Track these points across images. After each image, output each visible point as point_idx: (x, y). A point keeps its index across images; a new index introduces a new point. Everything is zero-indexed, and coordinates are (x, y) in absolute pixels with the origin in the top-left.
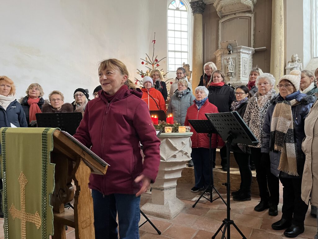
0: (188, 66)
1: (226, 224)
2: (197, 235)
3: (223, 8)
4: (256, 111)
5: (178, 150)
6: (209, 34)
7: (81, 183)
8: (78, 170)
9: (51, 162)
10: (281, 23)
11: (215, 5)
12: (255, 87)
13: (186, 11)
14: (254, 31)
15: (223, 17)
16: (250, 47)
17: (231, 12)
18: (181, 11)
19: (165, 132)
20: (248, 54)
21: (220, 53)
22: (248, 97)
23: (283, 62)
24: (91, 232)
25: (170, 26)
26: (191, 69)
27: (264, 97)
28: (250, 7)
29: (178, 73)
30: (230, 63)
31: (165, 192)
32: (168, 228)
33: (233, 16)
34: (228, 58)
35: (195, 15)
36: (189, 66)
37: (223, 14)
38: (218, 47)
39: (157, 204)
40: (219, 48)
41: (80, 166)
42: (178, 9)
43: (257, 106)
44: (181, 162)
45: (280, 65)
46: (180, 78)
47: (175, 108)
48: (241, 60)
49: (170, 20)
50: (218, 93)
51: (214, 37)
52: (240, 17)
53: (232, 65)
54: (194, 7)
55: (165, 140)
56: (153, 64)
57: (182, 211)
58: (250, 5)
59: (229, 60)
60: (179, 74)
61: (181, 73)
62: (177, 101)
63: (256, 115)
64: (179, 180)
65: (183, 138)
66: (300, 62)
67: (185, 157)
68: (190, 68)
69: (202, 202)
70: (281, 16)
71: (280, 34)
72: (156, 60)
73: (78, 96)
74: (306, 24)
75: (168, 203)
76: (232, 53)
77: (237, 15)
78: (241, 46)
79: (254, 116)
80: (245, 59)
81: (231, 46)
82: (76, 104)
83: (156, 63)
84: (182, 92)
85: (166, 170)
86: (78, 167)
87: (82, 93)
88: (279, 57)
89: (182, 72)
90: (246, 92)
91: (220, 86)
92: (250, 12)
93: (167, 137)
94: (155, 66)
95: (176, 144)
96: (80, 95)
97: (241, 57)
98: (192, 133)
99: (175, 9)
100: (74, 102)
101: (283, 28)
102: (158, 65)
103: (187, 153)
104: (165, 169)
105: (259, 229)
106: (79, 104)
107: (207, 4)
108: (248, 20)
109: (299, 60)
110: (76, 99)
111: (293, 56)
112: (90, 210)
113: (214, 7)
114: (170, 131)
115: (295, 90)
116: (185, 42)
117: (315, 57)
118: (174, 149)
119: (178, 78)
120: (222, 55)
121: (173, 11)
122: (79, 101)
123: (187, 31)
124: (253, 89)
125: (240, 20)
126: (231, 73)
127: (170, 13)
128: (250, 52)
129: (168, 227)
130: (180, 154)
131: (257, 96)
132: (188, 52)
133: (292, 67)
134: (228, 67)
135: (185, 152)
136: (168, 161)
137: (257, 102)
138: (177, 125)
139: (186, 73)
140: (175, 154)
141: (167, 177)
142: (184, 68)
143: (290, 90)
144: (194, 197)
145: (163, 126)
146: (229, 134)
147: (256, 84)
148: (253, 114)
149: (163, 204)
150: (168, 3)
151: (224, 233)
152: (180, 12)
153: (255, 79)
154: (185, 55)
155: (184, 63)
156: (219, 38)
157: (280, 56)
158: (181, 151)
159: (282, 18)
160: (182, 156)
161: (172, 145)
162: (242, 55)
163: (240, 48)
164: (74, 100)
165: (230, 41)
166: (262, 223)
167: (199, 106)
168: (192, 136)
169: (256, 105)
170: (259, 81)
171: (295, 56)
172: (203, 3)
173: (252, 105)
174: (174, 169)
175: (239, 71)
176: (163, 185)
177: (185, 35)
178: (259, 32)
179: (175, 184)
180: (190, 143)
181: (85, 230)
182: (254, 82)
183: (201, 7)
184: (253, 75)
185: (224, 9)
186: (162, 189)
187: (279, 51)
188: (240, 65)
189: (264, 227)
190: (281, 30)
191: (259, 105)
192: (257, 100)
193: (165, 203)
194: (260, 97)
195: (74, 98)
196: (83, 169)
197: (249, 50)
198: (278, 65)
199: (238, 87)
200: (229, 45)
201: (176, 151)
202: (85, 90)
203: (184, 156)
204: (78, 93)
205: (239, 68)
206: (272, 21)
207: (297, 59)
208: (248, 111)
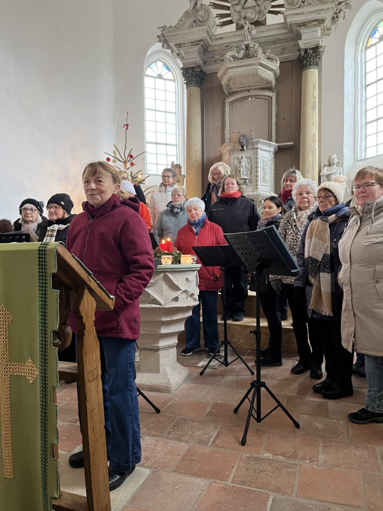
0: (178, 167)
1: (256, 387)
2: (212, 409)
3: (232, 81)
4: (295, 232)
5: (181, 290)
6: (211, 119)
7: (86, 319)
8: (82, 302)
9: (53, 289)
10: (314, 109)
11: (219, 75)
12: (292, 198)
13: (174, 80)
14: (276, 118)
15: (232, 94)
16: (271, 141)
17: (244, 87)
18: (165, 79)
19: (161, 264)
20: (268, 151)
21: (228, 149)
22: (281, 213)
23: (317, 165)
24: (98, 387)
25: (148, 103)
26: (183, 172)
27: (306, 212)
28: (271, 82)
29: (164, 177)
30: (243, 164)
31: (162, 354)
32: (169, 404)
33: (247, 94)
34: (240, 157)
35: (189, 88)
36: (181, 167)
37: (231, 89)
38: (224, 140)
39: (148, 372)
40: (226, 140)
41: (85, 296)
42: (160, 77)
43: (295, 226)
44: (186, 307)
45: (313, 170)
46: (167, 183)
47: (168, 229)
48: (260, 160)
49: (148, 93)
50: (232, 208)
51: (219, 124)
52: (256, 97)
53: (246, 167)
54: (188, 76)
55: (162, 275)
56: (125, 162)
57: (185, 381)
58: (270, 79)
59: (242, 160)
60: (166, 178)
61: (168, 177)
62: (173, 219)
63: (295, 238)
64: (180, 335)
65: (188, 272)
66: (340, 165)
67: (191, 300)
68: (182, 169)
69: (213, 368)
70: (314, 98)
71: (313, 124)
72: (131, 156)
73: (28, 211)
74: (348, 110)
75: (165, 369)
76: (247, 149)
77: (253, 93)
78: (259, 140)
79: (292, 239)
80: (263, 158)
81: (244, 139)
82: (23, 223)
83: (129, 161)
84: (181, 205)
85: (164, 319)
86: (82, 298)
87: (34, 207)
88: (312, 158)
89: (170, 174)
90: (278, 206)
91: (235, 198)
92: (270, 89)
93: (165, 271)
94: (128, 165)
95: (178, 281)
96: (32, 209)
97: (260, 156)
98: (200, 265)
99: (156, 76)
100: (19, 219)
101: (317, 116)
102: (132, 164)
103: (194, 295)
104: (161, 318)
105: (296, 395)
106: (26, 222)
107: (207, 72)
108: (267, 101)
109: (338, 163)
110: (23, 214)
111: (330, 157)
112: (96, 357)
113: (217, 78)
114: (170, 262)
115: (338, 202)
116: (172, 129)
117: (359, 159)
118: (176, 288)
119: (165, 184)
120: (231, 152)
121: (153, 79)
122: (27, 219)
123: (175, 112)
124: (289, 202)
125: (256, 100)
126: (245, 179)
127: (148, 82)
128: (272, 149)
129: (169, 402)
130: (184, 295)
131: (296, 211)
132: (178, 145)
133: (329, 173)
134: (240, 171)
135: (190, 293)
136: (166, 307)
137: (296, 220)
138: (178, 254)
139: (176, 177)
140: (176, 295)
141: (164, 330)
142: (174, 169)
143: (330, 202)
144: (200, 361)
145: (158, 255)
146: (258, 262)
147: (294, 193)
148: (291, 237)
149: (158, 371)
150: (145, 65)
151: (252, 403)
152: (163, 81)
153: (292, 187)
154: (172, 150)
155: (173, 162)
156: (226, 125)
157: (313, 156)
158: (185, 292)
159: (315, 101)
160: (187, 298)
161: (173, 283)
162: (260, 153)
163: (258, 142)
164: (20, 216)
165: (245, 131)
166: (299, 388)
167: (196, 229)
168: (199, 269)
169: (294, 224)
170: (298, 189)
171: (332, 158)
172: (201, 71)
173: (288, 224)
174: (175, 318)
175: (257, 176)
176: (158, 343)
177: (172, 118)
178: (284, 119)
179: (175, 341)
180: (197, 280)
181: (92, 383)
182: (291, 191)
183: (199, 77)
184: (289, 181)
185: (233, 83)
186: (157, 350)
187: (311, 149)
188: (257, 167)
189: (302, 392)
190: (315, 119)
191: (298, 225)
192: (295, 217)
193: (161, 371)
194: (300, 213)
195: (21, 213)
196: (88, 301)
197: (270, 145)
198: (310, 169)
199: (267, 199)
200: (242, 137)
201: (178, 291)
202: (39, 203)
203: (189, 298)
204: (28, 206)
205: (257, 172)
206: (302, 105)
207: (335, 162)
208: (283, 233)
